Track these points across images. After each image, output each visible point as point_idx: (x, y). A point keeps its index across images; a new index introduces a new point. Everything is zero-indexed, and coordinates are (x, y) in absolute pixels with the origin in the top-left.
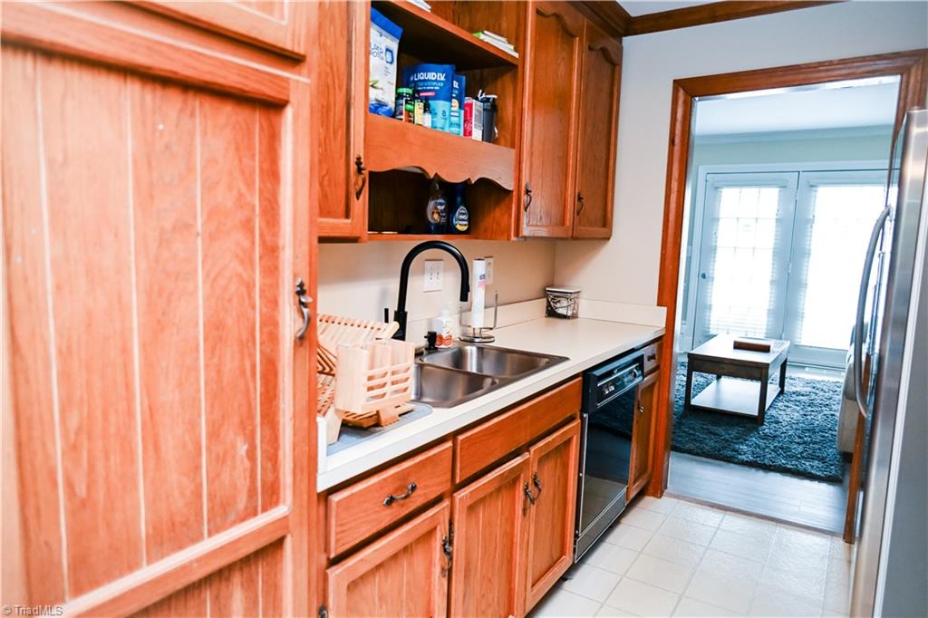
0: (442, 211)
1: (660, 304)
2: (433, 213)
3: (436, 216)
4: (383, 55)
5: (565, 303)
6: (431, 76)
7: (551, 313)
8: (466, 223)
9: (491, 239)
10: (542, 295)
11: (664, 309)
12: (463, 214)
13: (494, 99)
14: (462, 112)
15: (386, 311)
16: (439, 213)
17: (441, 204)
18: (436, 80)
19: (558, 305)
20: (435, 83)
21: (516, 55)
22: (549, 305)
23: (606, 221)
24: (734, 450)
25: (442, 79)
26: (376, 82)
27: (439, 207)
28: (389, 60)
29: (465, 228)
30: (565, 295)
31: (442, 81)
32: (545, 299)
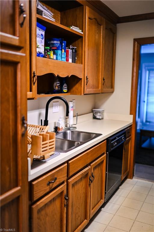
0: (59, 86)
1: (131, 114)
2: (56, 87)
3: (57, 88)
4: (40, 37)
5: (99, 114)
6: (55, 42)
7: (95, 118)
8: (67, 89)
10: (91, 111)
11: (132, 116)
12: (65, 86)
13: (75, 48)
14: (65, 53)
15: (41, 120)
16: (58, 87)
17: (58, 83)
18: (57, 44)
19: (97, 115)
20: (56, 45)
21: (82, 33)
22: (94, 115)
23: (112, 86)
25: (59, 43)
26: (38, 46)
27: (58, 85)
28: (42, 38)
29: (66, 91)
30: (99, 112)
31: (59, 44)
32: (92, 114)
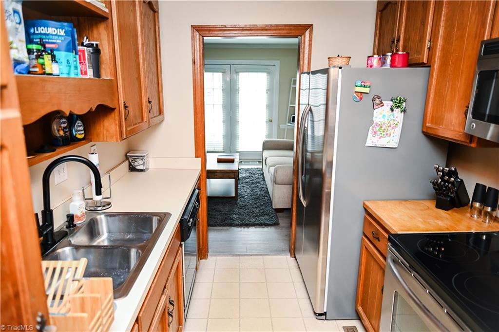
0: (65, 128)
1: (197, 156)
2: (58, 131)
3: (62, 133)
4: (12, 17)
5: (141, 162)
7: (132, 169)
8: (83, 132)
9: (103, 141)
10: (125, 158)
11: (199, 159)
12: (80, 126)
13: (97, 45)
14: (77, 56)
15: (37, 215)
16: (63, 130)
17: (64, 123)
18: (56, 35)
19: (136, 164)
20: (56, 37)
21: (107, 10)
22: (130, 164)
23: (161, 112)
24: (231, 219)
25: (62, 33)
26: (11, 43)
27: (63, 125)
28: (18, 21)
29: (83, 136)
30: (141, 158)
31: (62, 36)
32: (127, 161)
